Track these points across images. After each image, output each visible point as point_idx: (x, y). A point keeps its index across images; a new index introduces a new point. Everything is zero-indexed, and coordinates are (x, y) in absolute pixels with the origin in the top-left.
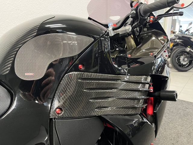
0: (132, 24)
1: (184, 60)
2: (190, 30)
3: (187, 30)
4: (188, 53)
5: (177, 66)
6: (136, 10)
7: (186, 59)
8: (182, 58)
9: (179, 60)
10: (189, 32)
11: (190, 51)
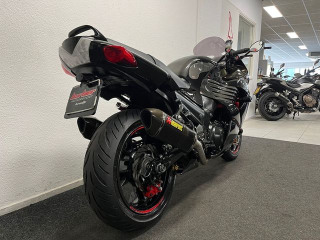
0: (226, 61)
1: (273, 107)
2: (282, 73)
3: (279, 73)
4: (277, 98)
5: (266, 113)
6: (229, 53)
7: (275, 106)
8: (271, 104)
9: (268, 106)
10: (281, 76)
11: (279, 95)
